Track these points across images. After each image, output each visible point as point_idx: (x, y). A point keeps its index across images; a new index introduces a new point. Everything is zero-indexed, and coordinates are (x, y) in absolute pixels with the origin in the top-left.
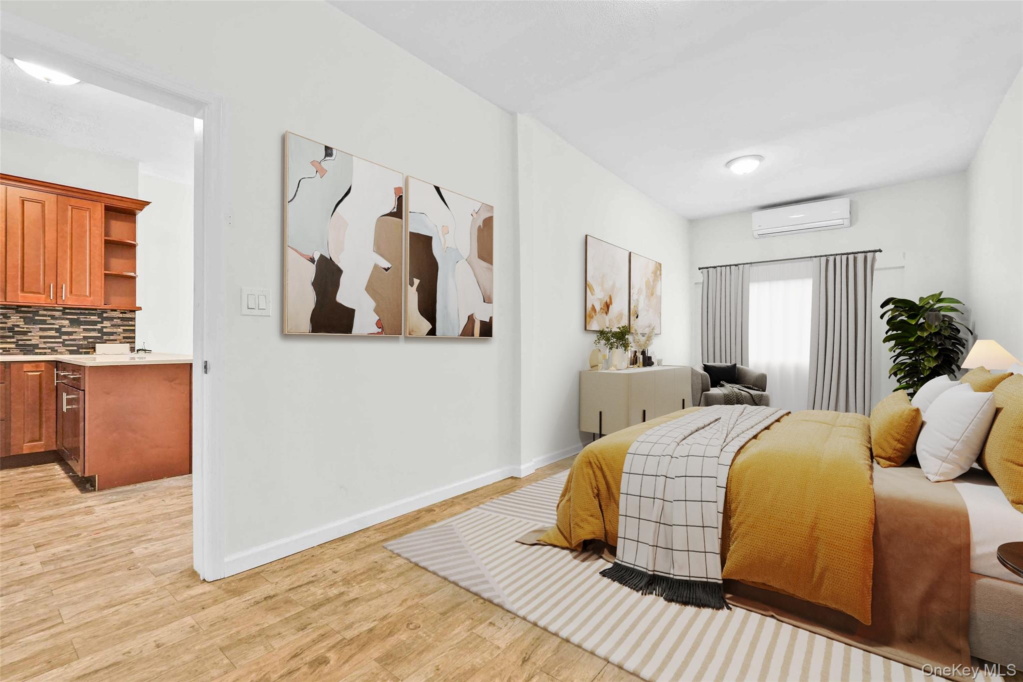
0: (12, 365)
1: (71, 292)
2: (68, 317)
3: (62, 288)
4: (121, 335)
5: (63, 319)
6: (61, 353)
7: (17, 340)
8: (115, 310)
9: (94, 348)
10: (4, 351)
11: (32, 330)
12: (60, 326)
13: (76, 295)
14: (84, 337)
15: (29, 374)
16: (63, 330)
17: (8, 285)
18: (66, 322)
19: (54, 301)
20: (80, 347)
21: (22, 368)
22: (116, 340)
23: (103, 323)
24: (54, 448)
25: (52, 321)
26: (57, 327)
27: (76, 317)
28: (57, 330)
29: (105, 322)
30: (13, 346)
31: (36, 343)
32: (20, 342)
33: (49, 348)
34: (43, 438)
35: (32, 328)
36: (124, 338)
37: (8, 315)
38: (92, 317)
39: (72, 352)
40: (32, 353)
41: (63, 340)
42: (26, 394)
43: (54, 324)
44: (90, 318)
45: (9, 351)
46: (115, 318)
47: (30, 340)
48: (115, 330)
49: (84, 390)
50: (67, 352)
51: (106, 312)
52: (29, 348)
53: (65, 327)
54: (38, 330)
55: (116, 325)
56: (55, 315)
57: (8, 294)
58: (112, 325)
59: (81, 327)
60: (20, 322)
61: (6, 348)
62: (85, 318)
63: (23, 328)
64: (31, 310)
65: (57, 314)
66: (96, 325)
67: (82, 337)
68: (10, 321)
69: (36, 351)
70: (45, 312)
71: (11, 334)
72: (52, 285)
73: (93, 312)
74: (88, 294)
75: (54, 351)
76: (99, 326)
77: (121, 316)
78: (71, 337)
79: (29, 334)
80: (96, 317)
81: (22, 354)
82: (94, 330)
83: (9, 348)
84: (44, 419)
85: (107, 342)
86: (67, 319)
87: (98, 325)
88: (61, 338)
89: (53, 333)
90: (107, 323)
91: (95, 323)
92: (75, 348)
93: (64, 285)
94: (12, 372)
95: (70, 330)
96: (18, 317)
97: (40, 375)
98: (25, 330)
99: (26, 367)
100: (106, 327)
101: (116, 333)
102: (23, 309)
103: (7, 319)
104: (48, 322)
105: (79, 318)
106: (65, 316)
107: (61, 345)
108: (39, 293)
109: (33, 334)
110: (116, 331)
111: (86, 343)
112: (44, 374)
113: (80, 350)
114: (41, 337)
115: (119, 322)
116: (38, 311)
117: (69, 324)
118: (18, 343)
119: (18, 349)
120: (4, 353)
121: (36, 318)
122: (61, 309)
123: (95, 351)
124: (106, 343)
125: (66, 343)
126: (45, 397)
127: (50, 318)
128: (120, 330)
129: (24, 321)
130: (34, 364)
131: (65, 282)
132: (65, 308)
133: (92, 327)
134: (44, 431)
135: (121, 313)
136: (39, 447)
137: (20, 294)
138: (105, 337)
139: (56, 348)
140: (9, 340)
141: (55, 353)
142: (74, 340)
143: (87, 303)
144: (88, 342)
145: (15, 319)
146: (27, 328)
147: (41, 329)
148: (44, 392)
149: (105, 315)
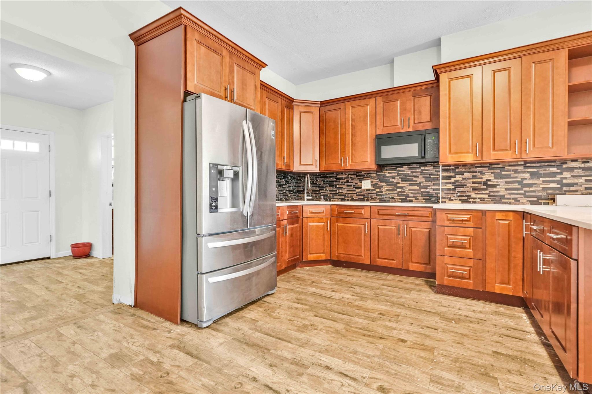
0: (487, 213)
1: (534, 145)
2: (529, 170)
3: (526, 143)
4: (583, 186)
5: (524, 172)
6: (523, 203)
7: (489, 192)
8: (576, 161)
9: (554, 200)
10: (481, 200)
11: (500, 183)
12: (521, 179)
13: (538, 148)
14: (543, 188)
15: (501, 222)
16: (525, 182)
17: (484, 146)
18: (527, 176)
19: (519, 156)
20: (539, 198)
21: (495, 216)
22: (577, 191)
23: (562, 174)
24: (521, 295)
25: (516, 175)
26: (520, 180)
27: (535, 170)
28: (520, 183)
29: (564, 173)
30: (487, 196)
31: (503, 194)
32: (491, 194)
33: (513, 199)
34: (512, 283)
35: (500, 181)
36: (587, 189)
37: (483, 172)
38: (551, 169)
39: (532, 203)
40: (500, 202)
41: (525, 191)
42: (497, 240)
43: (516, 177)
44: (549, 170)
45: (484, 200)
46: (576, 168)
47: (499, 192)
48: (576, 181)
49: (577, 260)
50: (528, 203)
51: (566, 163)
52: (497, 198)
53: (526, 179)
54: (505, 183)
55: (576, 176)
56: (517, 170)
57: (484, 153)
58: (572, 176)
59: (541, 179)
60: (491, 177)
61: (481, 198)
62: (544, 170)
63: (494, 182)
64: (499, 166)
65: (520, 168)
66: (555, 177)
67: (541, 189)
68: (484, 176)
69: (503, 201)
70: (510, 168)
71: (485, 187)
72: (517, 141)
73: (553, 164)
74: (550, 145)
75: (517, 201)
76: (558, 178)
77: (583, 165)
78: (531, 189)
79: (498, 187)
80: (555, 169)
81: (492, 203)
82: (553, 181)
83: (484, 198)
84: (512, 265)
85: (567, 193)
86: (528, 172)
87: (557, 176)
88: (522, 190)
89: (516, 185)
90: (566, 175)
91: (554, 175)
92: (535, 199)
93: (528, 139)
94: (487, 219)
95: (530, 182)
96: (490, 173)
97: (509, 224)
98: (495, 183)
99: (498, 216)
100: (566, 178)
101: (577, 184)
102: (493, 166)
103: (483, 175)
104: (512, 176)
105: (538, 171)
106: (526, 170)
107: (522, 196)
108: (506, 150)
109: (500, 187)
110: (578, 182)
111: (545, 194)
112: (512, 222)
113: (540, 201)
114: (507, 189)
115: (580, 172)
116: (504, 167)
117: (530, 177)
118: (490, 193)
119: (490, 199)
120: (481, 201)
121: (503, 173)
122: (523, 163)
123: (554, 201)
124: (565, 194)
125: (527, 194)
126: (513, 245)
127: (513, 173)
128: (582, 180)
129: (494, 176)
130: (504, 214)
131: (529, 137)
132: (526, 162)
133: (551, 179)
134: (512, 276)
135: (583, 162)
136: (508, 290)
137: (492, 152)
138: (565, 189)
139: (518, 199)
140: (484, 192)
141: (518, 203)
142: (534, 191)
143: (549, 154)
144: (547, 193)
145: (488, 175)
146: (496, 182)
147: (507, 182)
148: (512, 240)
149: (564, 166)
